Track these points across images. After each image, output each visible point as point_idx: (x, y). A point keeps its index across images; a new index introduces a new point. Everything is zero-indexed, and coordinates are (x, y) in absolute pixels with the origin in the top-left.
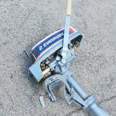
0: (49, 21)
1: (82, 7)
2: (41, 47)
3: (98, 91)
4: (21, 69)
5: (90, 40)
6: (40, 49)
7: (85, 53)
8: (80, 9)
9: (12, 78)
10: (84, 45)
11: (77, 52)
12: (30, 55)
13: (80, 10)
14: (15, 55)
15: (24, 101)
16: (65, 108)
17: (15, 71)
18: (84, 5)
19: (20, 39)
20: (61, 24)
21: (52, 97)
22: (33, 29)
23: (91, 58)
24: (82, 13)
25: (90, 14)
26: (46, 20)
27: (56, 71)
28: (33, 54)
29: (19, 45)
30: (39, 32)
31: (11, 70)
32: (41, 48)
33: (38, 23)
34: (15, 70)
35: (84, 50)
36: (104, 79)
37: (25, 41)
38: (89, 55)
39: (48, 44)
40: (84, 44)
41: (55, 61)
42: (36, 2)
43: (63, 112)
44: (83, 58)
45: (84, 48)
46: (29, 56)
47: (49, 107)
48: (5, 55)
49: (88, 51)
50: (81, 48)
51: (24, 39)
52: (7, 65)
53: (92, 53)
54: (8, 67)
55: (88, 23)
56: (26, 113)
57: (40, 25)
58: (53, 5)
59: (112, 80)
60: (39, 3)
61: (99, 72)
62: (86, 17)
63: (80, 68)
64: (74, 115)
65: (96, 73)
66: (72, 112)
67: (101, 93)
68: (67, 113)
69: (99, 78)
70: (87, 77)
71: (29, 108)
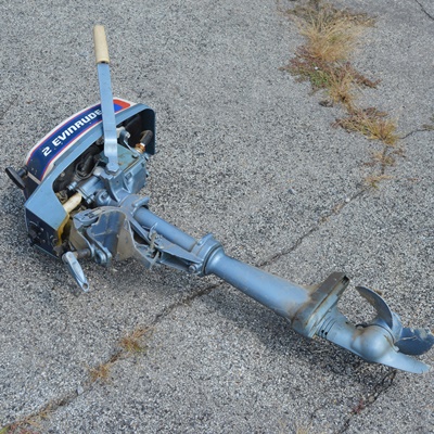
1: (152, 76)
2: (48, 148)
3: (233, 249)
5: (189, 145)
6: (46, 154)
7: (180, 173)
8: (146, 82)
10: (175, 157)
12: (22, 177)
13: (146, 84)
15: (28, 306)
16: (150, 302)
18: (156, 71)
21: (98, 251)
22: (19, 144)
23: (199, 181)
24: (154, 90)
25: (178, 89)
27: (100, 199)
28: (30, 175)
32: (46, 152)
36: (247, 221)
38: (192, 176)
39: (64, 138)
41: (93, 180)
42: (17, 85)
43: (146, 311)
44: (176, 186)
45: (175, 164)
46: (20, 181)
47: (103, 308)
50: (166, 165)
53: (201, 171)
55: (176, 109)
56: (42, 332)
58: (67, 84)
59: (268, 220)
60: (26, 85)
61: (229, 208)
62: (167, 97)
63: (174, 208)
64: (177, 312)
65: (219, 211)
66: (172, 307)
67: (243, 252)
68: (158, 312)
69: (231, 220)
70: (196, 224)
71: (45, 320)
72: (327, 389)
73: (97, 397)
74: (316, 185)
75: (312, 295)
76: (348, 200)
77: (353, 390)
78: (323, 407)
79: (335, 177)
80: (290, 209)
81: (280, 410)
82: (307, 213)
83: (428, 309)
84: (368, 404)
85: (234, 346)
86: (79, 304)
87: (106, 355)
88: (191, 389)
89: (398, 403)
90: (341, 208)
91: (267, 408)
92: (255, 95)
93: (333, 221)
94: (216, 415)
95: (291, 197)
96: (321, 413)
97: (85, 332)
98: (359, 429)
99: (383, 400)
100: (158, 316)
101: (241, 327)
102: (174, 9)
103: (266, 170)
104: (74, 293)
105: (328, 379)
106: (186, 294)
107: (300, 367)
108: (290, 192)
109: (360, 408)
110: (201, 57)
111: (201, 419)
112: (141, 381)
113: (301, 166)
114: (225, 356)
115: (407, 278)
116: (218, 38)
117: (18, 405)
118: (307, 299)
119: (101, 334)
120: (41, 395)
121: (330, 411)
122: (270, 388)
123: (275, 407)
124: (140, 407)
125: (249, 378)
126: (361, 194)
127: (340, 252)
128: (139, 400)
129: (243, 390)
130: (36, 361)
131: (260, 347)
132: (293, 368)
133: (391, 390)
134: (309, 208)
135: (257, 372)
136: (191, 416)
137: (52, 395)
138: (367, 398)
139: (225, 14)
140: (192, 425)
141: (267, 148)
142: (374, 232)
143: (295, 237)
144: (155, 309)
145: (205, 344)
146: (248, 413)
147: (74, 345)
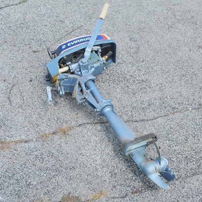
3: (127, 111)
4: (44, 76)
7: (125, 74)
9: (31, 82)
14: (42, 63)
15: (35, 103)
16: (80, 118)
17: (36, 77)
23: (131, 80)
25: (148, 41)
27: (76, 72)
28: (56, 54)
31: (32, 75)
36: (141, 102)
38: (130, 77)
39: (72, 44)
42: (85, 22)
43: (77, 121)
44: (120, 79)
45: (126, 70)
47: (62, 114)
48: (31, 62)
49: (131, 74)
53: (135, 76)
55: (142, 49)
56: (35, 114)
59: (149, 105)
60: (89, 23)
61: (136, 94)
63: (114, 87)
64: (88, 126)
65: (131, 94)
66: (87, 123)
67: (130, 114)
68: (81, 123)
69: (134, 99)
70: (119, 96)
71: (39, 110)
72: (127, 179)
73: (39, 145)
74: (181, 98)
75: (136, 138)
76: (190, 109)
77: (138, 184)
78: (121, 185)
79: (191, 98)
80: (162, 104)
81: (103, 179)
82: (168, 108)
83: (194, 166)
84: (141, 192)
85: (101, 147)
86: (54, 109)
87: (52, 131)
88: (74, 156)
89: (153, 197)
90: (185, 111)
91: (98, 176)
92: (180, 54)
93: (177, 115)
94: (77, 170)
95: (166, 99)
96: (118, 187)
97: (49, 120)
98: (130, 200)
99: (148, 193)
100: (80, 125)
101: (109, 141)
102: (168, 9)
103: (163, 85)
104: (55, 105)
105: (130, 176)
106: (96, 121)
107: (122, 166)
108: (167, 97)
109: (136, 192)
110: (167, 32)
111: (71, 169)
112: (58, 145)
113: (179, 89)
114: (95, 150)
115: (194, 150)
116: (180, 26)
117: (11, 136)
118: (132, 139)
119: (55, 123)
120: (20, 136)
121: (122, 188)
122: (105, 169)
123: (102, 177)
124: (51, 155)
125: (99, 162)
126: (198, 109)
127: (171, 128)
128: (53, 152)
129: (94, 165)
130: (26, 123)
131: (111, 152)
132: (119, 165)
133: (154, 191)
134: (170, 106)
135: (104, 161)
136: (68, 166)
137: (24, 137)
138: (142, 190)
139: (190, 17)
140: (66, 169)
141: (170, 76)
142: (193, 126)
143: (156, 115)
144: (80, 122)
145: (91, 142)
146: (90, 174)
147: (43, 123)
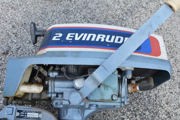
0: (146, 12)
2: (61, 35)
4: (30, 53)
6: (54, 39)
7: (161, 106)
9: (4, 56)
10: (172, 93)
11: (146, 95)
14: (43, 25)
17: (18, 49)
19: (74, 7)
20: (161, 29)
26: (143, 7)
29: (63, 14)
30: (113, 18)
31: (15, 41)
32: (57, 37)
33: (124, 3)
34: (20, 47)
35: (163, 102)
37: (78, 14)
39: (77, 38)
40: (171, 91)
44: (147, 113)
48: (29, 15)
50: (160, 93)
51: (81, 11)
52: (18, 30)
54: (16, 36)
57: (125, 8)
